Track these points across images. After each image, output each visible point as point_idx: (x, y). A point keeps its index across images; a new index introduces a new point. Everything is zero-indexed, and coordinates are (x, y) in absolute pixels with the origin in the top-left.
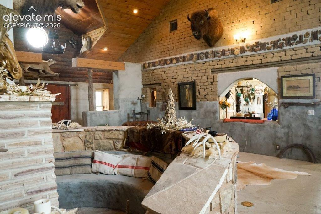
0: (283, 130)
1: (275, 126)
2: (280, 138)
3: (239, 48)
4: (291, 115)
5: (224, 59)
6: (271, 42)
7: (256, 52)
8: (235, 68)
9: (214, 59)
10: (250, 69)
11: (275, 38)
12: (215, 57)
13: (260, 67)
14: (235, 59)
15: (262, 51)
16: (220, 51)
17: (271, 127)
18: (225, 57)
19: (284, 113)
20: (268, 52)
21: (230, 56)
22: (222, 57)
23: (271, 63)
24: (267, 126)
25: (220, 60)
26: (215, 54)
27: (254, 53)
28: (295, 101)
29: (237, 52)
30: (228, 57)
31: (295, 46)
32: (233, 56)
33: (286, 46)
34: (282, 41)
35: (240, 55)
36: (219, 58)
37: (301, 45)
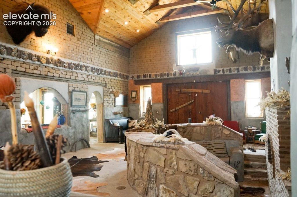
0: (72, 130)
1: (68, 129)
2: (71, 137)
3: (46, 58)
4: (76, 119)
5: (30, 63)
6: (67, 63)
7: (57, 66)
8: (38, 76)
9: (18, 59)
10: (49, 80)
11: (70, 61)
12: (20, 57)
13: (57, 80)
14: (40, 67)
15: (61, 68)
16: (27, 53)
17: (66, 130)
18: (31, 61)
19: (73, 117)
20: (64, 70)
21: (37, 62)
22: (28, 61)
23: (64, 79)
24: (63, 130)
25: (25, 63)
26: (20, 54)
27: (56, 67)
28: (78, 109)
29: (44, 61)
30: (34, 62)
31: (78, 71)
32: (39, 63)
33: (74, 69)
34: (72, 65)
35: (45, 65)
36: (24, 60)
37: (80, 71)
